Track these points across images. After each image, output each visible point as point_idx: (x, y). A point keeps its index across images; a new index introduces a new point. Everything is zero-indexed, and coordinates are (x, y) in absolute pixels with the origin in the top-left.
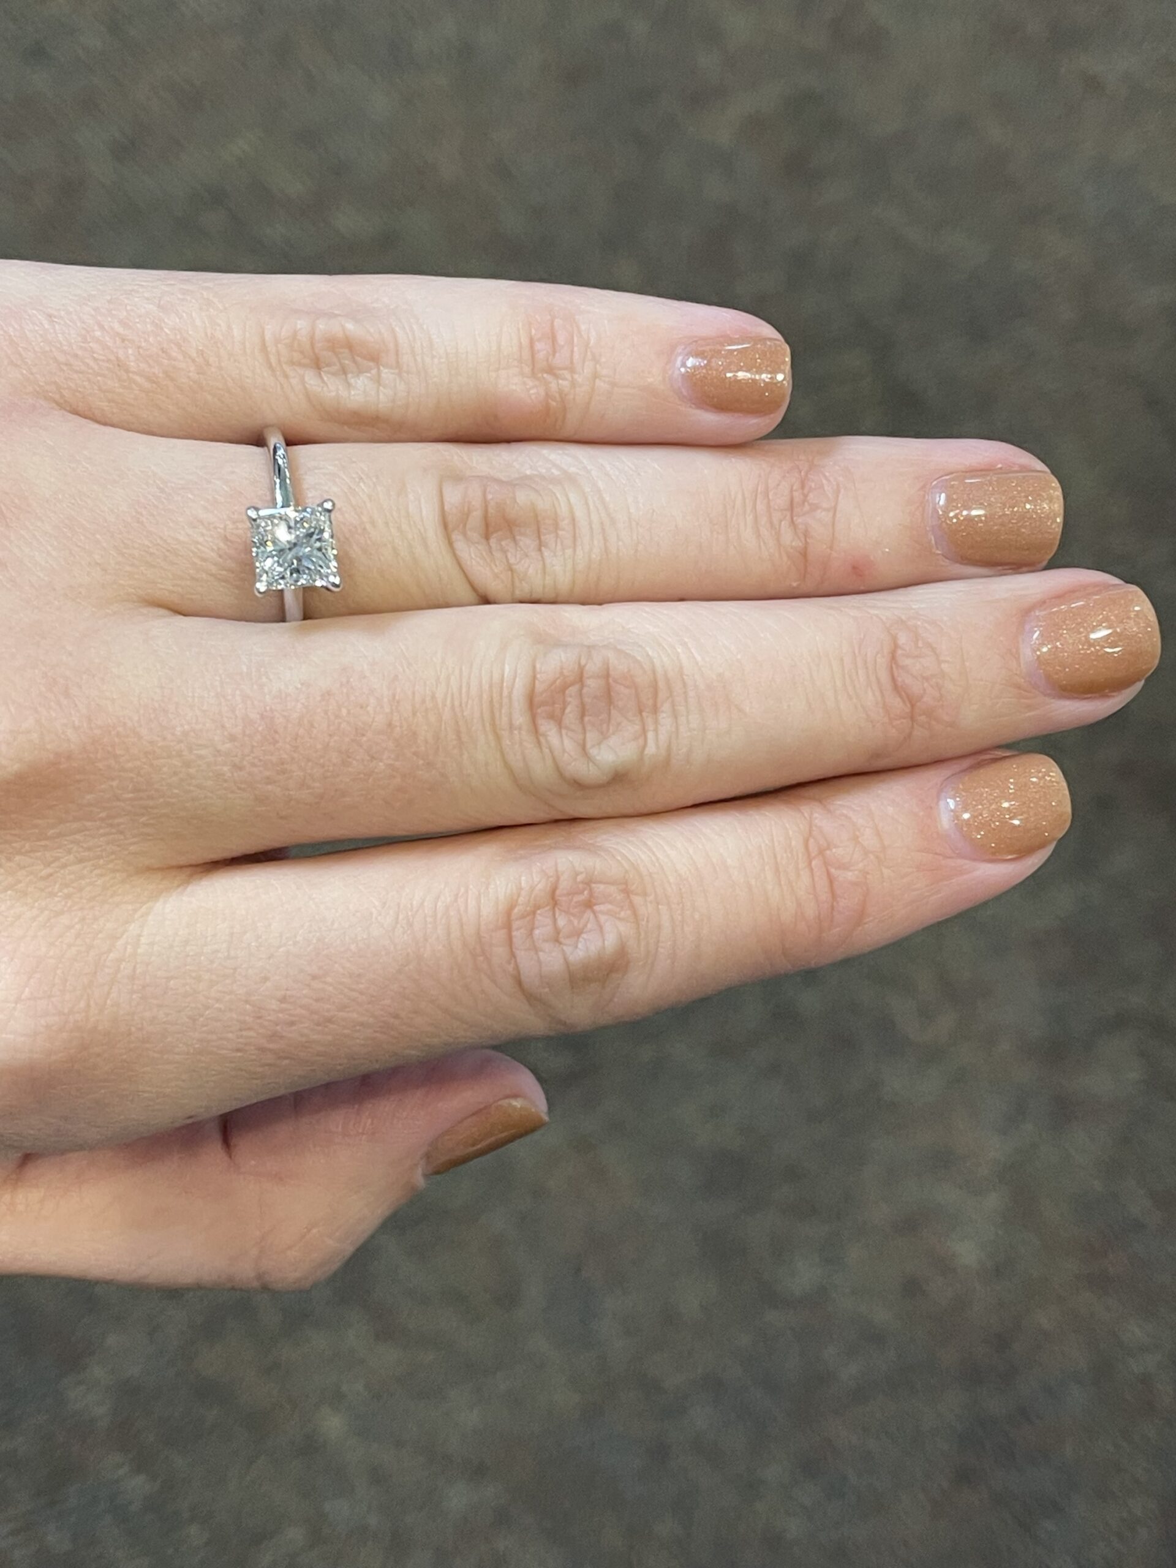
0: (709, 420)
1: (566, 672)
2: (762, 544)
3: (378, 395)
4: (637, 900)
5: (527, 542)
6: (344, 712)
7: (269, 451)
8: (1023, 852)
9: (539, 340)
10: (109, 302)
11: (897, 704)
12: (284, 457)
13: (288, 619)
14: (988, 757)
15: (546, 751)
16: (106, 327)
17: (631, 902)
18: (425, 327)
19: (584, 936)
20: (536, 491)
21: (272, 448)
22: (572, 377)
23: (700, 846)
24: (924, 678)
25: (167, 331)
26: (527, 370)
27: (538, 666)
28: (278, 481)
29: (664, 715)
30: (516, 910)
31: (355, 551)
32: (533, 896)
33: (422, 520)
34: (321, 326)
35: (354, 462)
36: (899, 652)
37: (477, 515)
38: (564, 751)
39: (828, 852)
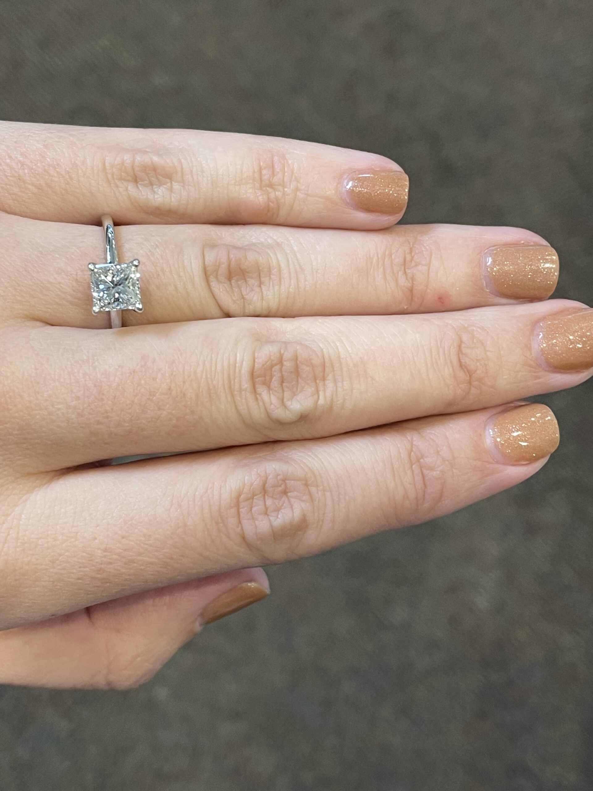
0: (362, 217)
1: (272, 358)
2: (388, 285)
3: (171, 198)
4: (313, 489)
5: (253, 282)
6: (143, 382)
7: (104, 229)
8: (532, 460)
9: (265, 168)
10: (15, 142)
11: (461, 375)
12: (112, 233)
13: (113, 326)
14: (512, 405)
15: (261, 403)
16: (13, 157)
17: (309, 490)
18: (199, 159)
19: (283, 511)
20: (258, 252)
21: (106, 227)
22: (284, 190)
23: (349, 458)
24: (477, 360)
25: (48, 160)
26: (257, 185)
27: (256, 354)
28: (108, 247)
29: (329, 381)
30: (242, 497)
31: (152, 288)
32: (252, 488)
33: (192, 270)
34: (138, 158)
35: (154, 236)
36: (463, 345)
37: (224, 267)
38: (271, 404)
39: (422, 460)
